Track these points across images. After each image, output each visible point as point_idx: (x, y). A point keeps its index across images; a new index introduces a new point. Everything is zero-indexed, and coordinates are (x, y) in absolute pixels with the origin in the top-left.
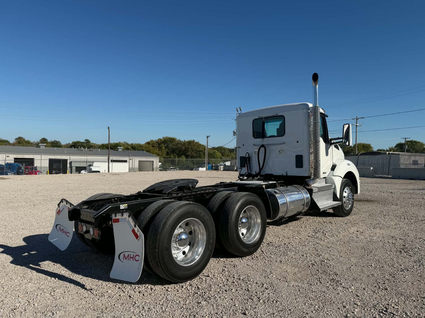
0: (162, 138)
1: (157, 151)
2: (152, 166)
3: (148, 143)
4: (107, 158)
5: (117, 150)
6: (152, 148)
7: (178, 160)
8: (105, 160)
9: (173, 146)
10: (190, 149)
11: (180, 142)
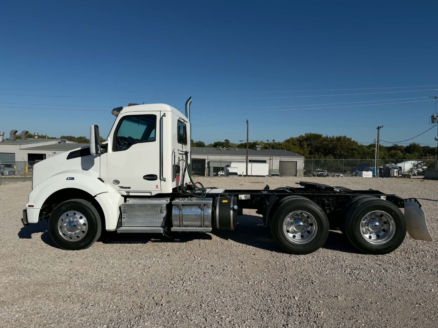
0: (304, 135)
1: (298, 149)
2: (295, 167)
3: (288, 141)
4: (245, 158)
5: (255, 149)
6: (292, 146)
7: (325, 161)
8: (243, 160)
9: (317, 144)
10: (338, 147)
11: (326, 139)
